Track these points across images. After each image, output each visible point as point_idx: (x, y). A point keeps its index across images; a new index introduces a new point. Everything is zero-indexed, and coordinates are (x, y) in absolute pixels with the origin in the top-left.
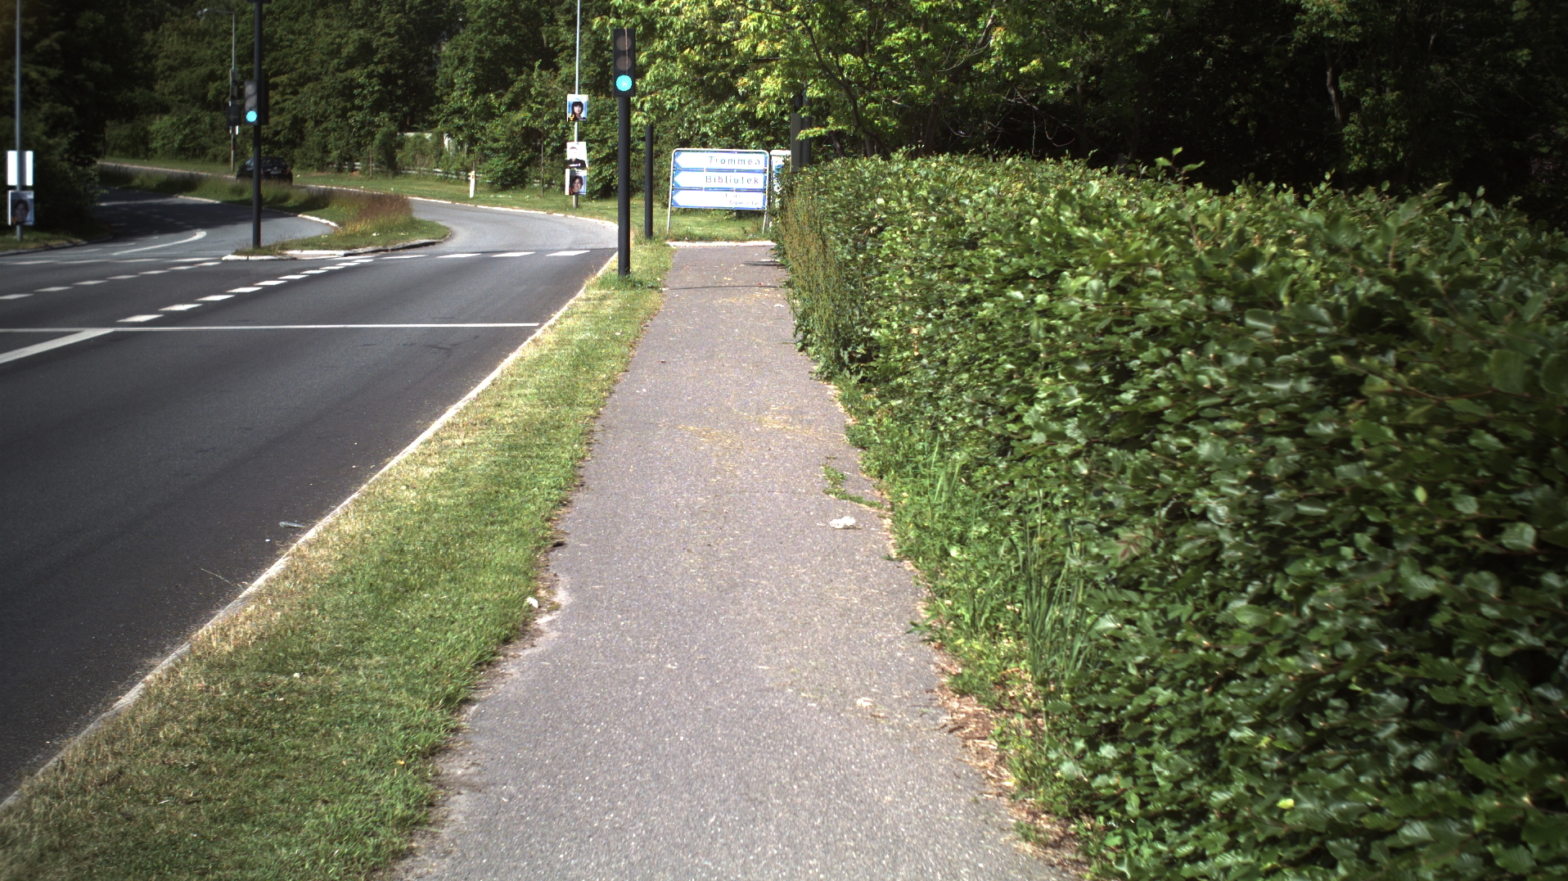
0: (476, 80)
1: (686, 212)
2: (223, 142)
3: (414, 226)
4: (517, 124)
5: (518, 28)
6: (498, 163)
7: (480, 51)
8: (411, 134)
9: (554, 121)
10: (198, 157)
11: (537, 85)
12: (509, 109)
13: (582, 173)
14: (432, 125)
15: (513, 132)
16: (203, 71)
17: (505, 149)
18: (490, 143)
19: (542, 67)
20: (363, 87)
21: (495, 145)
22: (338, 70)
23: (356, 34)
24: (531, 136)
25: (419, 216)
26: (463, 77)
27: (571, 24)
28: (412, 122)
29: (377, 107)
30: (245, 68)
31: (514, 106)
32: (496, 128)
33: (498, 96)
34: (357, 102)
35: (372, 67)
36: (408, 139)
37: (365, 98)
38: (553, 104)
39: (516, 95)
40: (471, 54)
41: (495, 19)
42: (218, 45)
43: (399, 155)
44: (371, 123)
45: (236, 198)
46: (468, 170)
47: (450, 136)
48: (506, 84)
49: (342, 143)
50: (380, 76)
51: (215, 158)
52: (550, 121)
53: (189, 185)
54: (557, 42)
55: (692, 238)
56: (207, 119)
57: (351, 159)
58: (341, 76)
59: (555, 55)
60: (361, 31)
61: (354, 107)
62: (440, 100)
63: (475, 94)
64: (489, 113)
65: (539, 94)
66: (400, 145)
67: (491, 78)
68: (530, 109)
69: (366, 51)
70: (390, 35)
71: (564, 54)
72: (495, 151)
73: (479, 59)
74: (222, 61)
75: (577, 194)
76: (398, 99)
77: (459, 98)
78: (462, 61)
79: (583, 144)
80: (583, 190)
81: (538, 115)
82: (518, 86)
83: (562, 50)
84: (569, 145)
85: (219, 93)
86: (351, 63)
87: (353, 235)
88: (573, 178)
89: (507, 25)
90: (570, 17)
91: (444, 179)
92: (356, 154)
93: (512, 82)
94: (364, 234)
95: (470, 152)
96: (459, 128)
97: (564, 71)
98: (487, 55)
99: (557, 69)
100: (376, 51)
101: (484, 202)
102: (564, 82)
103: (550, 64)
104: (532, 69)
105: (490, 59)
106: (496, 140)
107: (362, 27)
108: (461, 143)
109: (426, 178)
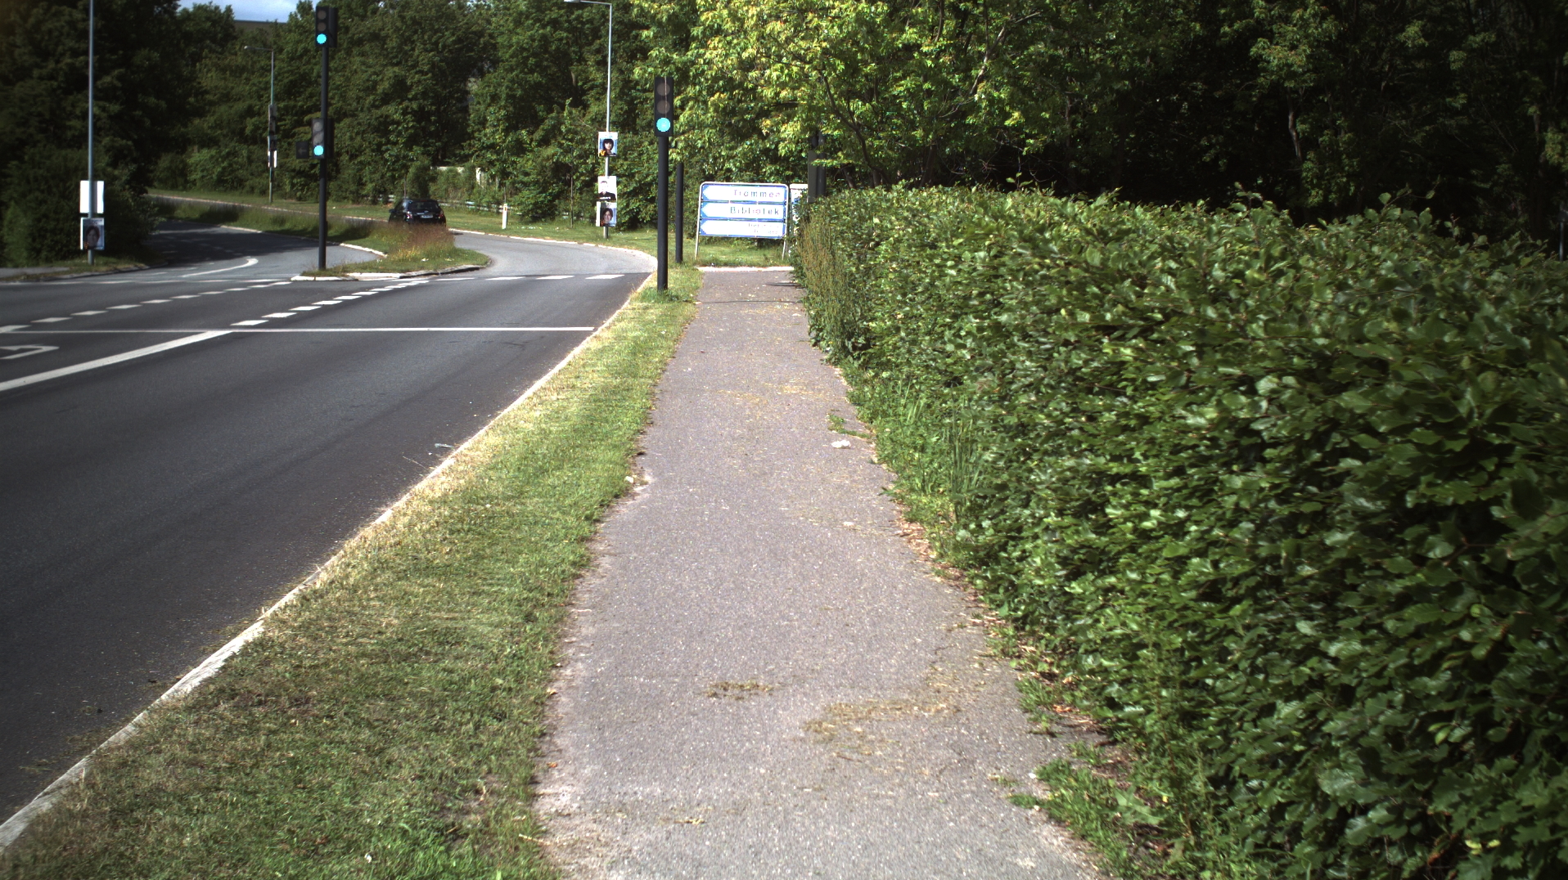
0: (507, 118)
1: (711, 241)
2: (260, 175)
3: (457, 254)
4: (548, 159)
5: (547, 67)
6: (528, 196)
7: (511, 89)
8: (444, 168)
9: (584, 156)
10: (236, 188)
11: (568, 122)
12: (539, 145)
13: (613, 206)
14: (463, 160)
15: (543, 167)
16: (241, 106)
17: (536, 182)
18: (521, 177)
19: (573, 105)
20: (398, 123)
21: (526, 179)
22: (374, 106)
23: (391, 72)
24: (561, 171)
25: (459, 244)
26: (494, 114)
27: (602, 63)
28: (444, 157)
29: (411, 142)
30: (282, 105)
31: (545, 142)
32: (527, 163)
33: (531, 133)
34: (392, 138)
35: (406, 103)
36: (442, 173)
37: (399, 134)
38: (583, 141)
39: (547, 132)
40: (503, 92)
41: (527, 58)
42: (256, 81)
43: (432, 188)
44: (405, 157)
45: (278, 228)
46: (499, 203)
47: (483, 170)
48: (536, 122)
49: (377, 176)
50: (414, 113)
51: (252, 190)
52: (580, 157)
53: (231, 216)
54: (587, 80)
55: (717, 264)
56: (245, 153)
57: (385, 192)
58: (379, 112)
59: (584, 92)
60: (396, 69)
61: (389, 142)
62: (471, 137)
63: (507, 131)
64: (520, 149)
65: (569, 131)
66: (434, 179)
67: (522, 115)
68: (561, 145)
69: (400, 89)
70: (422, 72)
71: (593, 93)
72: (525, 184)
73: (511, 97)
74: (260, 97)
75: (607, 226)
76: (431, 135)
77: (493, 134)
78: (495, 98)
79: (614, 179)
80: (613, 221)
81: (568, 151)
82: (548, 124)
83: (592, 88)
84: (600, 179)
85: (257, 128)
86: (386, 99)
87: (404, 260)
88: (604, 210)
89: (538, 65)
90: (600, 57)
91: (476, 211)
92: (389, 187)
93: (542, 120)
94: (415, 259)
95: (501, 185)
96: (491, 163)
97: (594, 109)
98: (519, 93)
99: (586, 107)
100: (409, 89)
101: (517, 233)
102: (593, 120)
103: (580, 103)
104: (563, 109)
105: (521, 98)
106: (527, 174)
107: (398, 64)
108: (493, 177)
109: (458, 210)
